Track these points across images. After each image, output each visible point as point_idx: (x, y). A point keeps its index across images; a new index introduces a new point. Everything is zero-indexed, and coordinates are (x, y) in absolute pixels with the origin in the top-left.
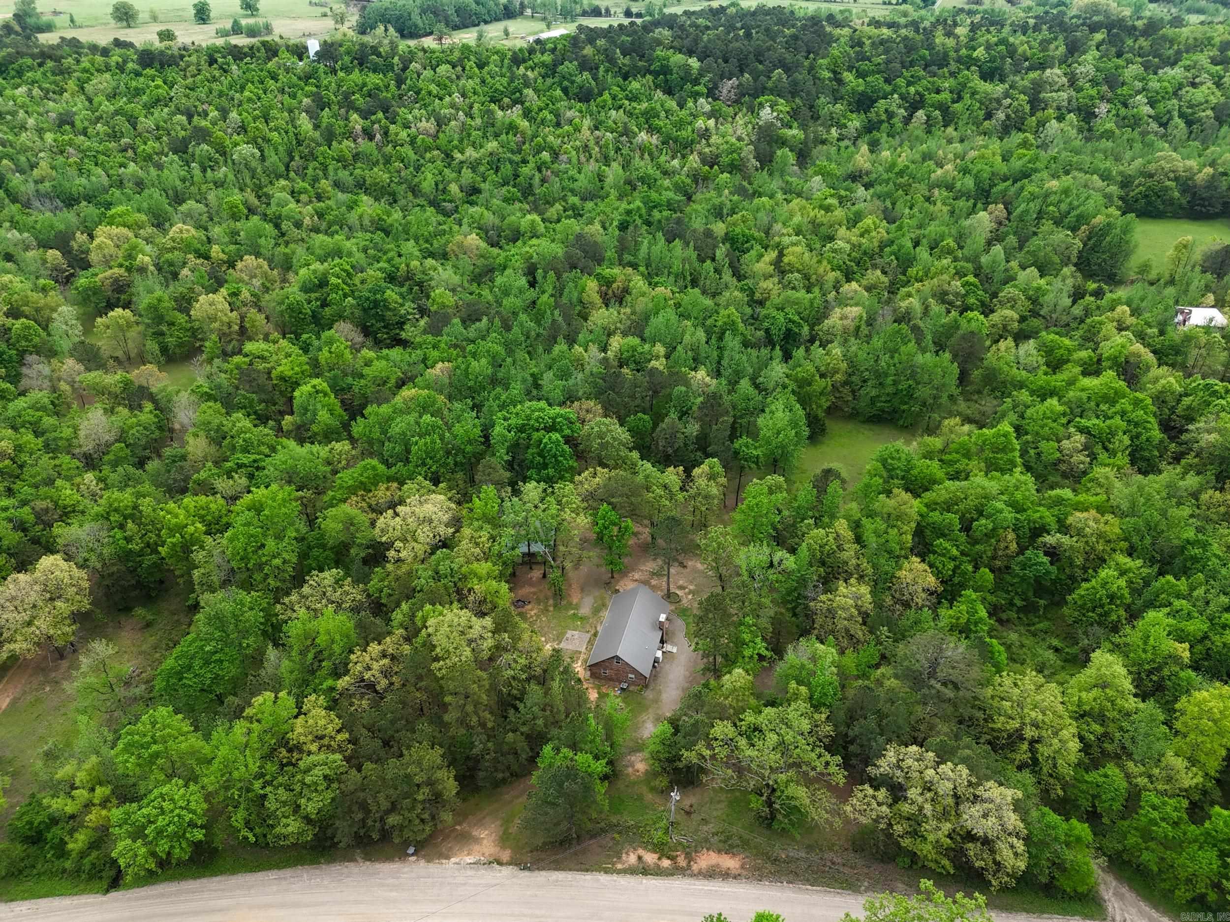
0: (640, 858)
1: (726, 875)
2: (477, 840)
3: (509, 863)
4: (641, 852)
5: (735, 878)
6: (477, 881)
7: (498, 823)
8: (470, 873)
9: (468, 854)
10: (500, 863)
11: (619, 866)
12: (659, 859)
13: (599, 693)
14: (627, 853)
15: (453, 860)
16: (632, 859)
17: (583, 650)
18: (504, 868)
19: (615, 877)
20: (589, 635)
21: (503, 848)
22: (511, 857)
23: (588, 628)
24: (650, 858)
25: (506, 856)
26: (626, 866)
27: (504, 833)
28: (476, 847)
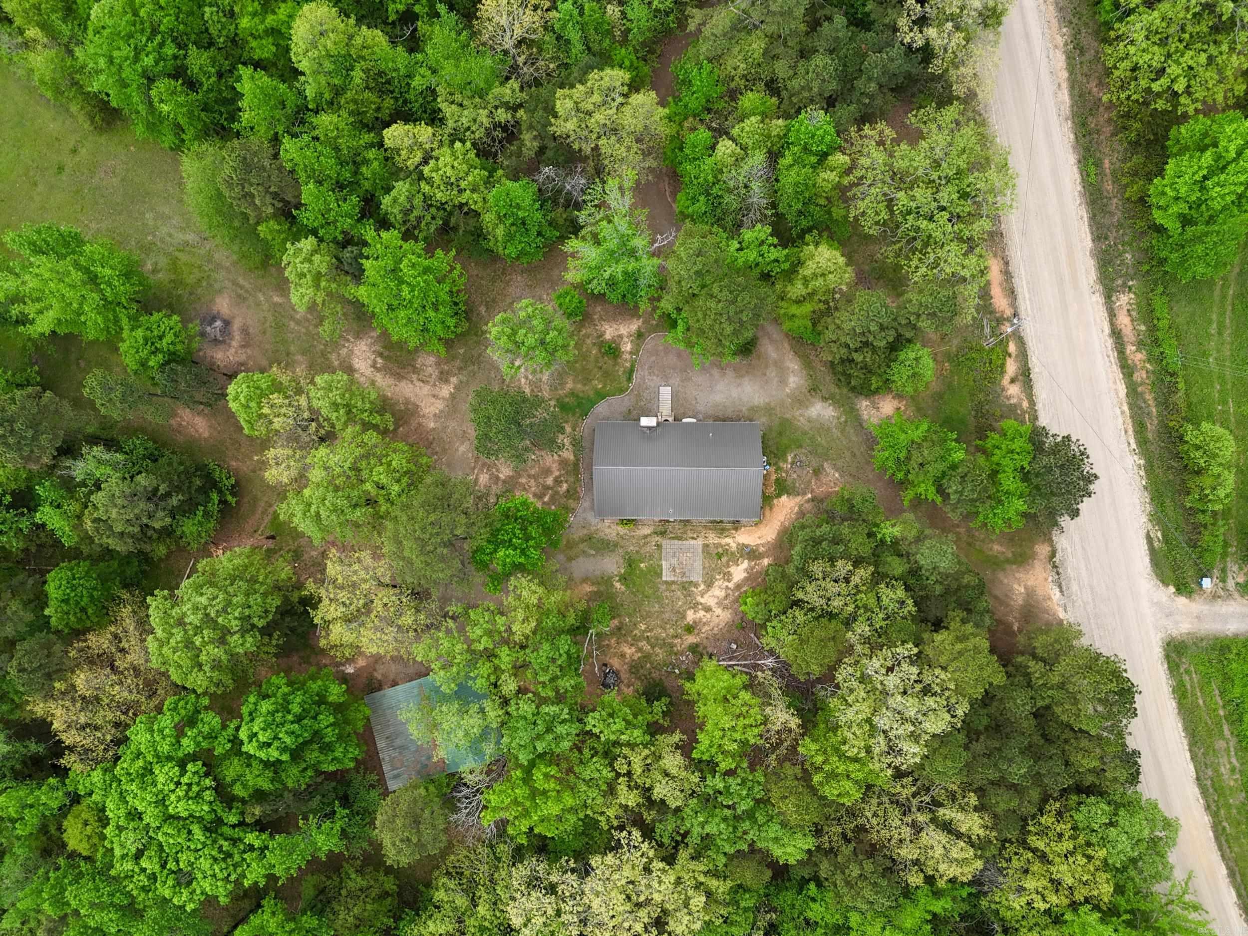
0: (1013, 381)
1: (1007, 274)
2: (1030, 593)
3: (1050, 541)
4: (1006, 381)
5: (1007, 263)
6: (1084, 572)
7: (1001, 575)
8: (1075, 587)
9: (1050, 599)
10: (1053, 554)
11: (1025, 404)
12: (1010, 356)
13: (779, 496)
14: (1008, 398)
15: (1062, 615)
16: (1014, 390)
17: (700, 542)
18: (1059, 547)
19: (1039, 406)
20: (665, 543)
21: (1033, 556)
22: (1044, 542)
23: (651, 548)
24: (1011, 367)
25: (1042, 550)
26: (1023, 396)
27: (1014, 563)
28: (1040, 592)
